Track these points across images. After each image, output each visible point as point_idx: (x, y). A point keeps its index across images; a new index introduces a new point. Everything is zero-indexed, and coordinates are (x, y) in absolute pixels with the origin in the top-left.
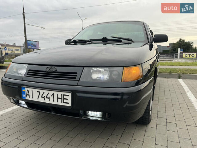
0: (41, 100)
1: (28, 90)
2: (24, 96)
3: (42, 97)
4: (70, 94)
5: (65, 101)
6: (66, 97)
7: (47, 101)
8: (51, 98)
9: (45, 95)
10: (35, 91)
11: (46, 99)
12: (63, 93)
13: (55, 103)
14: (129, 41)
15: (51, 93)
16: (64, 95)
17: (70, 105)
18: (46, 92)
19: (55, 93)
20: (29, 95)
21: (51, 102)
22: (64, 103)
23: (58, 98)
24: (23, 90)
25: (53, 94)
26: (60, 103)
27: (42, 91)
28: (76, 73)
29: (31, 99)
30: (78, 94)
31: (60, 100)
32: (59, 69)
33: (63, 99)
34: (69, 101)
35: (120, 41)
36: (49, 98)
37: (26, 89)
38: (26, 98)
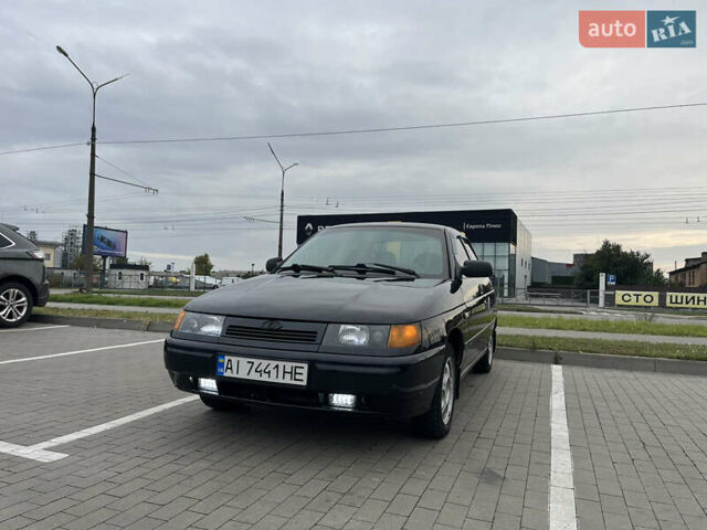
0: (254, 376)
1: (230, 360)
2: (220, 370)
3: (256, 371)
4: (306, 366)
5: (298, 377)
6: (298, 371)
7: (265, 378)
8: (274, 373)
9: (262, 367)
10: (243, 361)
11: (264, 375)
12: (295, 364)
13: (280, 380)
14: (410, 276)
15: (274, 363)
16: (296, 367)
17: (304, 383)
18: (265, 363)
19: (281, 364)
20: (231, 368)
21: (273, 379)
22: (295, 379)
23: (285, 372)
24: (221, 360)
25: (277, 366)
26: (288, 380)
27: (257, 362)
28: (316, 333)
29: (235, 375)
30: (319, 366)
31: (288, 376)
32: (287, 326)
33: (293, 373)
34: (304, 377)
35: (393, 273)
36: (269, 373)
37: (227, 358)
38: (225, 375)
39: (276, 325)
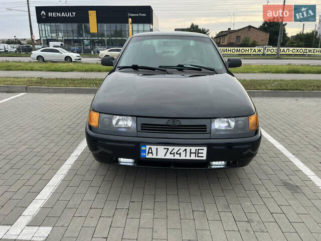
0: (169, 156)
1: (150, 148)
2: (143, 154)
3: (171, 153)
4: (205, 148)
5: (200, 155)
6: (200, 151)
7: (177, 157)
8: (183, 154)
9: (175, 151)
10: (161, 148)
11: (175, 155)
12: (197, 148)
13: (188, 157)
15: (183, 148)
16: (198, 150)
17: (205, 158)
18: (176, 148)
19: (188, 148)
20: (152, 153)
21: (183, 157)
22: (198, 156)
23: (191, 153)
24: (143, 148)
25: (186, 150)
26: (193, 157)
27: (171, 148)
28: (205, 126)
29: (155, 156)
31: (193, 155)
32: (184, 122)
33: (197, 153)
34: (204, 155)
35: (200, 70)
36: (180, 154)
37: (148, 147)
38: (147, 157)
39: (177, 123)
